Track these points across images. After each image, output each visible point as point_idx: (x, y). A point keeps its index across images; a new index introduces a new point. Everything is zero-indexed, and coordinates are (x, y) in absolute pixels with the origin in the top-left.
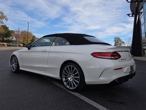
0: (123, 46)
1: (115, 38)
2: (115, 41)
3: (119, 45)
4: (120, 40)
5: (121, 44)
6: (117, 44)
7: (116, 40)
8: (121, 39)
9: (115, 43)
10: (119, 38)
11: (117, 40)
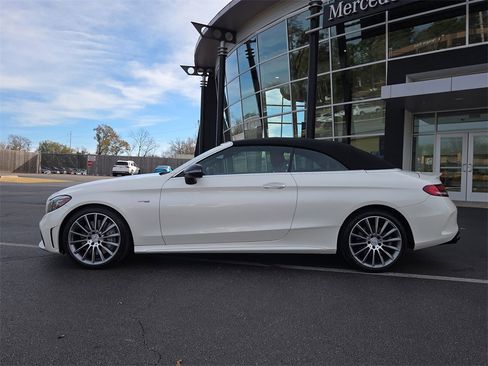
0: (125, 154)
1: (99, 129)
2: (99, 139)
3: (112, 150)
4: (114, 135)
5: (117, 149)
6: (107, 150)
7: (102, 135)
8: (117, 134)
9: (99, 146)
10: (110, 129)
11: (106, 136)
